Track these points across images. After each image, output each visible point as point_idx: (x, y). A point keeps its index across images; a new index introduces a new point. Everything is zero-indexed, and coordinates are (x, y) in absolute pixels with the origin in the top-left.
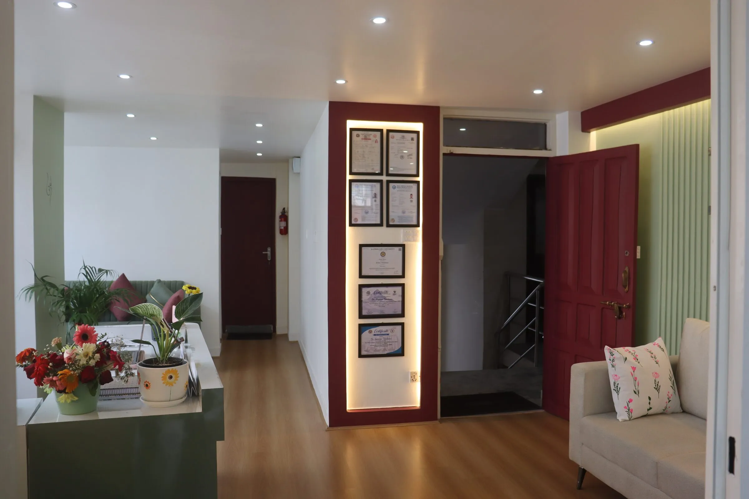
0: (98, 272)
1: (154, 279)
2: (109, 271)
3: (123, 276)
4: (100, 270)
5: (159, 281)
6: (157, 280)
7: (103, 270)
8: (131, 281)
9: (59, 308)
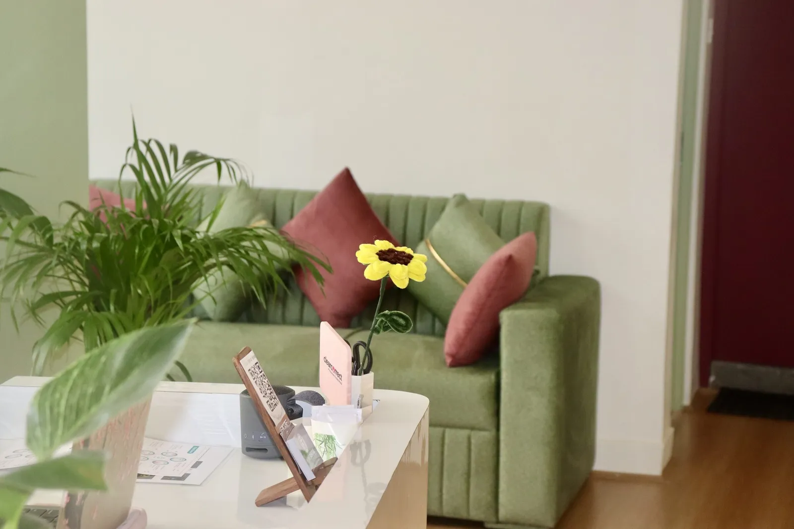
0: (184, 162)
1: (448, 192)
2: (225, 160)
3: (346, 180)
4: (193, 158)
5: (462, 201)
6: (455, 196)
7: (204, 157)
8: (373, 196)
9: (17, 286)
